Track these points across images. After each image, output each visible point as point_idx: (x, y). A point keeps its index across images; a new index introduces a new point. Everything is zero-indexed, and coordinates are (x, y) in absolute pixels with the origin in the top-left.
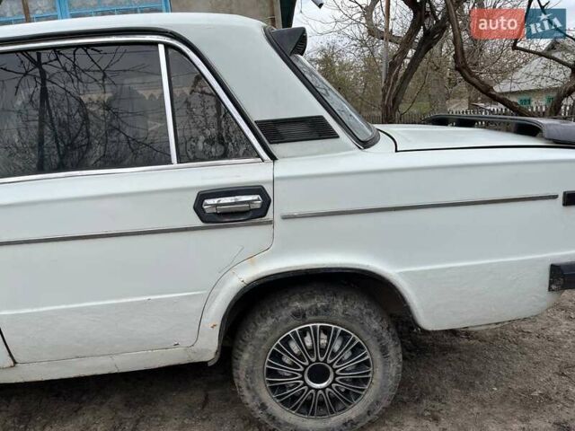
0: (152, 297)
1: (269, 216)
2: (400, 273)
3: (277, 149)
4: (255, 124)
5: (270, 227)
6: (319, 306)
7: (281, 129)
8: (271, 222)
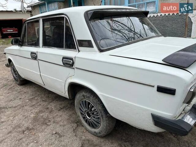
0: (57, 79)
1: (74, 67)
2: (100, 94)
3: (80, 48)
4: (77, 41)
5: (74, 70)
6: (88, 95)
7: (84, 43)
8: (74, 69)
